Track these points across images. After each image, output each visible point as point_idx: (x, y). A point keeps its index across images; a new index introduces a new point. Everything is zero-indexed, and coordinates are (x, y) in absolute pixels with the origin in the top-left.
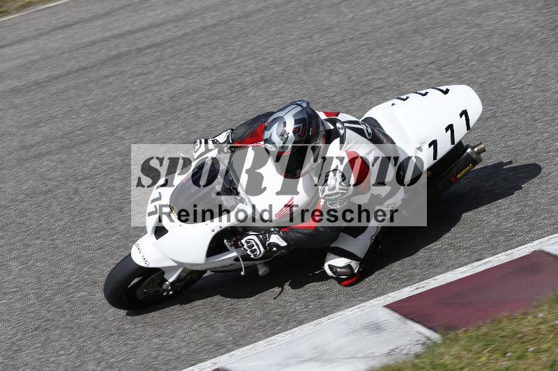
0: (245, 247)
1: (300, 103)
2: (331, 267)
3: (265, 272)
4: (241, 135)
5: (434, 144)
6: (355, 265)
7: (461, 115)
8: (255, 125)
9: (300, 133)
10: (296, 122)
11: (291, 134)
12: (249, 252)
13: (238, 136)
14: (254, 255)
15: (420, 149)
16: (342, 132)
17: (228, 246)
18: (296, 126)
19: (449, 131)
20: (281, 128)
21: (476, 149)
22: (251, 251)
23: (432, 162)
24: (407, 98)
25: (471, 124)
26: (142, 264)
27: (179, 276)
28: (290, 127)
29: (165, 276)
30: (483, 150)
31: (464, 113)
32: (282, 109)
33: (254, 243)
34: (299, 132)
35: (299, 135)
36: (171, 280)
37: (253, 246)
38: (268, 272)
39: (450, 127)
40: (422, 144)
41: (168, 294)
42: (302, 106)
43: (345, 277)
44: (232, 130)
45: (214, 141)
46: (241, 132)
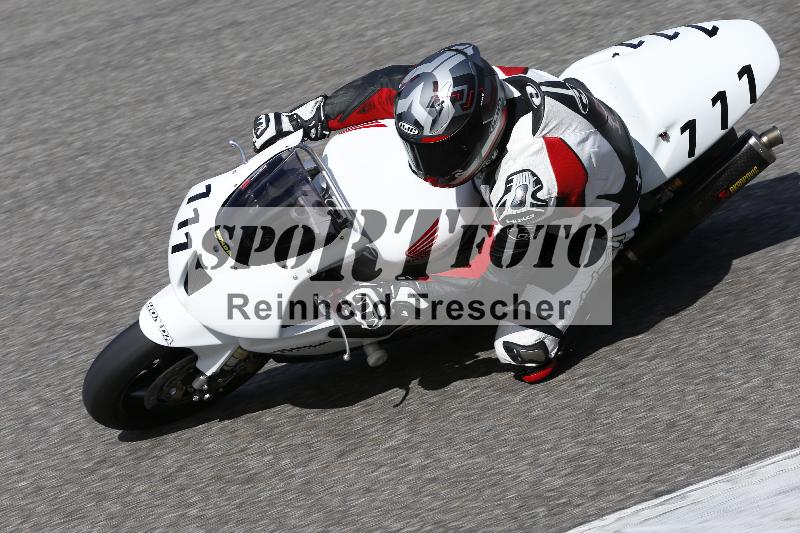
1: (460, 48)
2: (508, 347)
3: (379, 359)
4: (343, 107)
5: (690, 127)
6: (551, 342)
7: (740, 75)
8: (370, 90)
9: (464, 102)
10: (457, 81)
11: (448, 103)
13: (337, 109)
15: (664, 136)
16: (537, 101)
18: (456, 89)
19: (719, 104)
20: (430, 93)
21: (765, 139)
23: (684, 160)
24: (641, 43)
25: (759, 92)
26: (160, 341)
27: (225, 364)
28: (446, 90)
29: (200, 365)
30: (778, 141)
31: (746, 71)
32: (429, 60)
34: (461, 99)
35: (462, 105)
36: (209, 373)
38: (385, 358)
39: (721, 97)
40: (670, 126)
41: (201, 399)
42: (465, 54)
43: (534, 365)
44: (326, 97)
45: (291, 118)
46: (342, 102)
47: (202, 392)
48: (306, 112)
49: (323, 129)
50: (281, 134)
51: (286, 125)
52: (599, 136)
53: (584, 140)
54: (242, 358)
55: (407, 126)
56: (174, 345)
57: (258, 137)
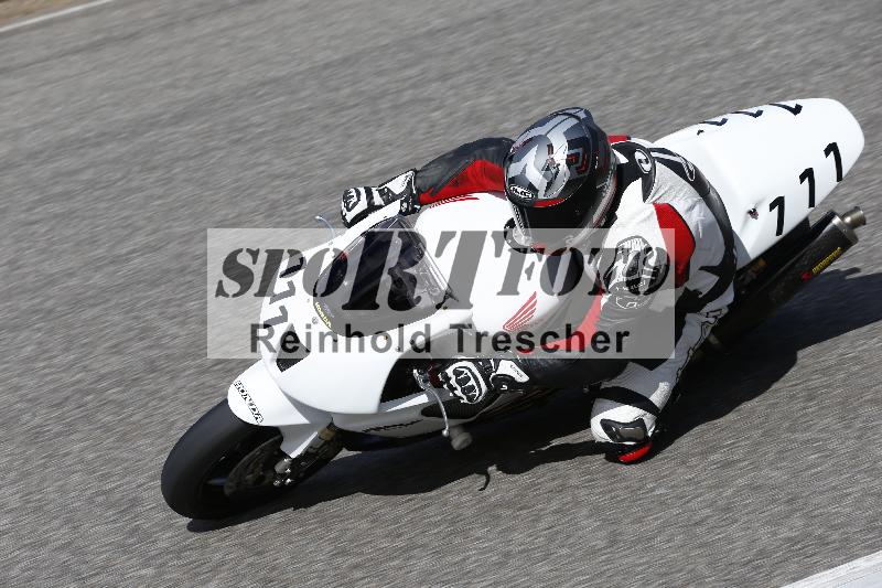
0: (453, 382)
1: (572, 112)
2: (606, 425)
3: (464, 441)
4: (435, 179)
5: (779, 203)
6: (649, 419)
7: (827, 152)
8: (463, 163)
9: (580, 164)
10: (572, 144)
11: (563, 167)
12: (459, 392)
13: (429, 183)
14: (470, 399)
15: (753, 213)
16: (647, 167)
17: (421, 382)
18: (572, 152)
19: (807, 180)
20: (544, 157)
21: (848, 220)
22: (463, 391)
23: (773, 239)
24: (724, 121)
25: (845, 171)
26: (250, 419)
27: (310, 447)
28: (561, 155)
29: (284, 447)
30: (861, 222)
31: (832, 149)
32: (541, 123)
33: (469, 374)
34: (577, 162)
35: (577, 169)
36: (293, 455)
37: (468, 379)
38: (470, 441)
39: (808, 175)
40: (759, 203)
41: (283, 485)
42: (578, 118)
43: (632, 443)
44: (416, 172)
45: (381, 192)
46: (433, 175)
47: (284, 476)
48: (398, 186)
49: (414, 203)
50: (372, 208)
51: (378, 200)
52: (704, 205)
53: (691, 208)
54: (329, 439)
55: (520, 190)
56: (263, 424)
57: (349, 210)
